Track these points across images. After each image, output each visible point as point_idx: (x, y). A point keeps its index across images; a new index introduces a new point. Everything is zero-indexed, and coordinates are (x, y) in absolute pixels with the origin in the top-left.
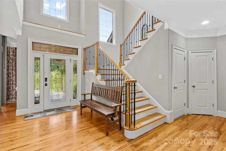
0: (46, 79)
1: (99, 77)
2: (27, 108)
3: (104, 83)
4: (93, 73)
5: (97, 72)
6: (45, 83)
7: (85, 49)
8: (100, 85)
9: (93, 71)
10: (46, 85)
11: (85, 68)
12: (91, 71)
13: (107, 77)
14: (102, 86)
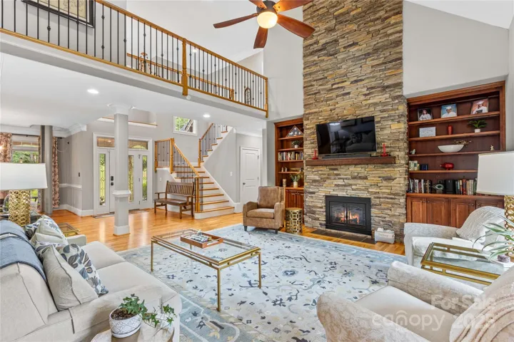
0: (112, 178)
1: (174, 175)
2: (93, 208)
3: (179, 181)
4: (167, 171)
5: (173, 170)
6: (111, 182)
7: (156, 143)
8: (175, 183)
9: (168, 169)
10: (112, 184)
11: (156, 165)
12: (165, 169)
13: (182, 175)
14: (178, 183)
